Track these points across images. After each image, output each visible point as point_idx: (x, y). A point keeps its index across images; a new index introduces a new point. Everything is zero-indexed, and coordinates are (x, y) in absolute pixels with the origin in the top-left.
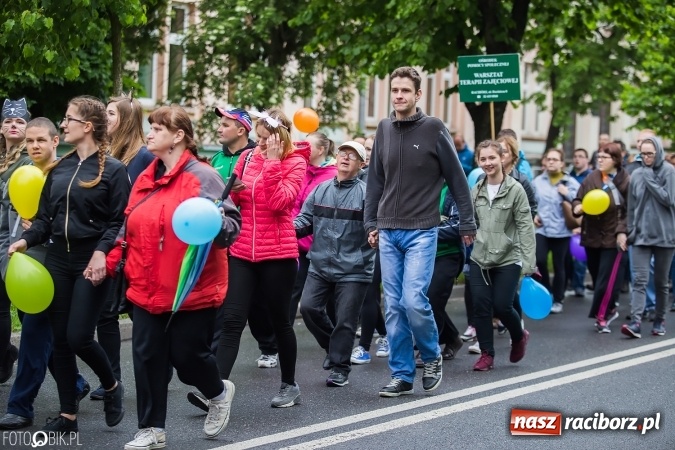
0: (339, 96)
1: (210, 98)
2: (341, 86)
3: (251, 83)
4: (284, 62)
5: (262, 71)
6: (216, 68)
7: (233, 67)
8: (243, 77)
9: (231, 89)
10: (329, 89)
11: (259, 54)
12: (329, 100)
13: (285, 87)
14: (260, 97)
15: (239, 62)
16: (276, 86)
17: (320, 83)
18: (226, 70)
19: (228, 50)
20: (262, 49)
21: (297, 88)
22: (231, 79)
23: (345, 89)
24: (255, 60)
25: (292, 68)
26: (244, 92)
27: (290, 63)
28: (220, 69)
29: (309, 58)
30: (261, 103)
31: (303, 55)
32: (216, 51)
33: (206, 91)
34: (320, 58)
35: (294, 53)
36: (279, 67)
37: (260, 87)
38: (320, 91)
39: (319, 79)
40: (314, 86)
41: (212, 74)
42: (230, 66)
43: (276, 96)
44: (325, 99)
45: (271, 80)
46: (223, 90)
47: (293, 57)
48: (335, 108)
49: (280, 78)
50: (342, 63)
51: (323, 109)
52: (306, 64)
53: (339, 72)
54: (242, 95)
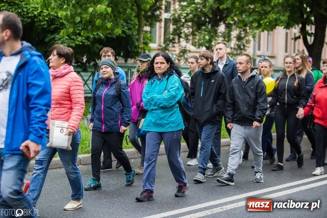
0: (244, 41)
1: (183, 43)
2: (245, 36)
3: (202, 36)
4: (218, 25)
5: (208, 30)
6: (186, 29)
7: (194, 28)
8: (199, 33)
9: (193, 39)
10: (239, 38)
11: (206, 22)
12: (239, 43)
13: (218, 37)
14: (207, 42)
15: (197, 26)
16: (214, 37)
17: (235, 35)
18: (191, 30)
19: (192, 20)
20: (208, 20)
21: (224, 37)
22: (193, 34)
23: (247, 38)
24: (204, 25)
25: (222, 28)
26: (200, 40)
27: (221, 26)
28: (188, 29)
29: (230, 24)
30: (207, 45)
31: (227, 22)
32: (186, 21)
33: (181, 40)
34: (235, 23)
35: (223, 21)
36: (216, 28)
37: (207, 37)
38: (235, 39)
39: (235, 33)
40: (232, 37)
41: (184, 32)
42: (192, 28)
43: (214, 41)
44: (237, 43)
45: (212, 34)
46: (189, 39)
47: (222, 23)
48: (242, 47)
49: (216, 33)
50: (246, 25)
51: (237, 47)
52: (228, 26)
53: (244, 30)
54: (198, 42)
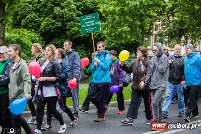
1: (164, 46)
3: (174, 42)
4: (181, 37)
5: (176, 39)
6: (165, 39)
7: (169, 39)
8: (172, 41)
9: (169, 44)
11: (175, 35)
13: (182, 43)
15: (171, 37)
19: (168, 35)
20: (176, 34)
21: (184, 43)
22: (169, 41)
23: (196, 43)
24: (174, 37)
25: (183, 38)
26: (172, 44)
29: (187, 36)
31: (185, 35)
32: (165, 35)
33: (163, 44)
34: (189, 36)
35: (183, 35)
39: (189, 41)
42: (168, 38)
45: (178, 41)
46: (167, 44)
49: (180, 41)
50: (195, 37)
52: (186, 38)
53: (194, 39)
54: (172, 45)
